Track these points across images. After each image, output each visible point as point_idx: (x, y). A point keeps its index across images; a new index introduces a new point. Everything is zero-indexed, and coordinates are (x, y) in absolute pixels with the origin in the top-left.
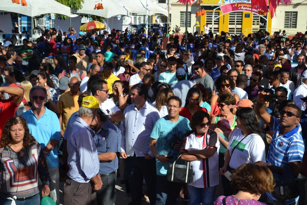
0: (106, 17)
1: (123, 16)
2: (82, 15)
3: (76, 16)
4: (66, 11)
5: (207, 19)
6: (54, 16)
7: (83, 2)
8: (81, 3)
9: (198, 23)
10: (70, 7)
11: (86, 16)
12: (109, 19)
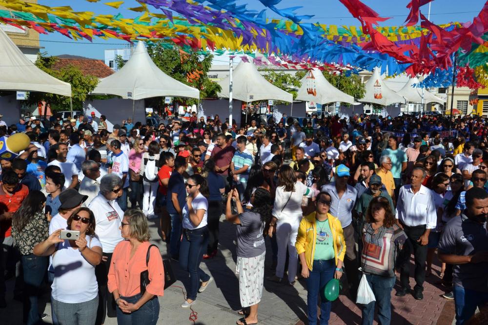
0: (384, 105)
1: (400, 104)
2: (364, 104)
3: (359, 104)
4: (350, 99)
5: (484, 107)
6: (339, 104)
7: (365, 92)
8: (364, 93)
9: (474, 110)
10: (354, 96)
11: (369, 104)
12: (388, 106)
